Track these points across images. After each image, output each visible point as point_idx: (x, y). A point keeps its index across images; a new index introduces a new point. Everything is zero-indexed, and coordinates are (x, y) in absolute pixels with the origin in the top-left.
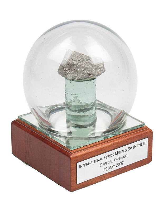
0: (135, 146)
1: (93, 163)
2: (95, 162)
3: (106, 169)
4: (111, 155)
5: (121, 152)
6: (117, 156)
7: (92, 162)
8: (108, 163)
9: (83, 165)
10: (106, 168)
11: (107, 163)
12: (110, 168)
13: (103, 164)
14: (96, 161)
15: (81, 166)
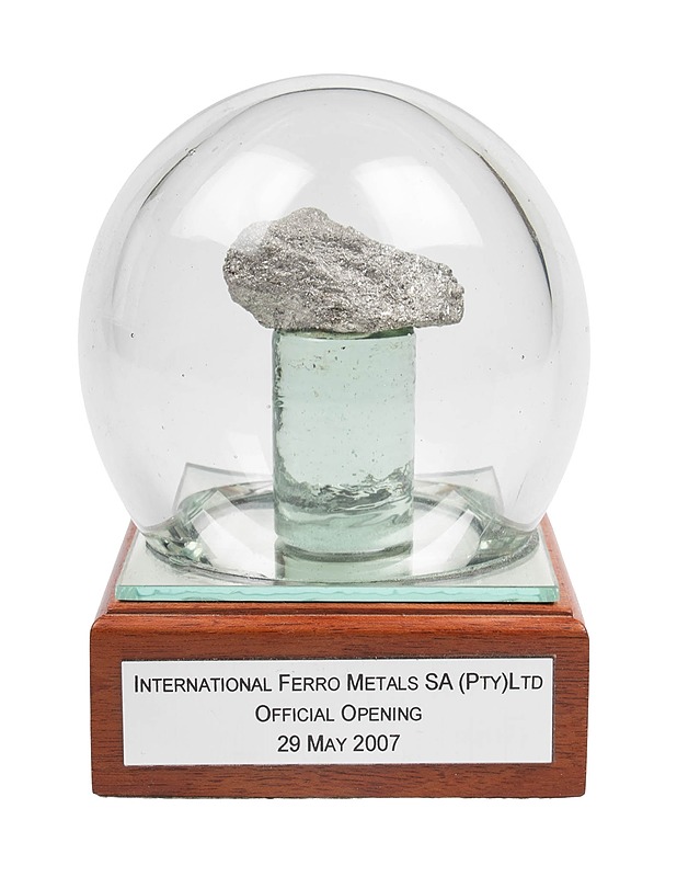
0: (472, 678)
1: (212, 688)
2: (225, 685)
3: (291, 742)
4: (321, 683)
5: (385, 683)
6: (361, 699)
7: (211, 684)
8: (303, 715)
9: (154, 683)
10: (295, 741)
11: (296, 715)
12: (317, 744)
13: (272, 714)
14: (232, 685)
15: (141, 685)
